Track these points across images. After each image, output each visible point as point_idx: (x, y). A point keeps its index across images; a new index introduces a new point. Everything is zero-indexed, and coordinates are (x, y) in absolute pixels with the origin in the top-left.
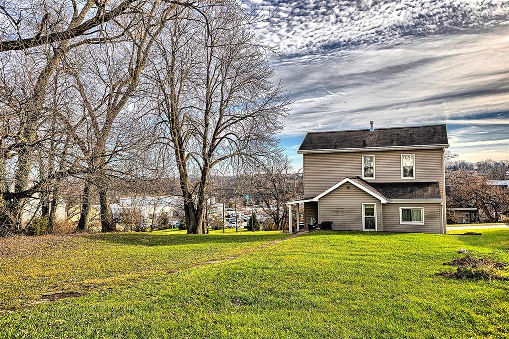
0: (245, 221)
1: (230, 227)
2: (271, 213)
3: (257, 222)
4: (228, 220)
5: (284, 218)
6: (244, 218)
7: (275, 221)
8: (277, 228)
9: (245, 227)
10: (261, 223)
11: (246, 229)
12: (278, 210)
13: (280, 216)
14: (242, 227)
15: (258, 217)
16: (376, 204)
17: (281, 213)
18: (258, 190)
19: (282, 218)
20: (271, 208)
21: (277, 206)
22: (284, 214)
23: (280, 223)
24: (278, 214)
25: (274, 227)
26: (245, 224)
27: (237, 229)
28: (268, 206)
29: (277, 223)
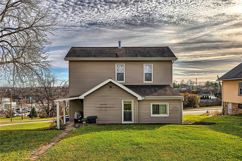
0: (28, 112)
1: (18, 116)
2: (44, 108)
3: (36, 113)
4: (17, 112)
5: (52, 110)
6: (28, 110)
7: (47, 112)
8: (48, 116)
9: (28, 116)
10: (38, 113)
11: (29, 117)
12: (48, 105)
13: (50, 109)
14: (26, 116)
15: (37, 110)
16: (133, 100)
17: (50, 107)
18: (35, 93)
19: (51, 110)
20: (45, 105)
21: (48, 103)
22: (52, 108)
23: (50, 113)
24: (48, 108)
25: (46, 115)
26: (28, 114)
27: (22, 117)
28: (42, 103)
29: (48, 113)
